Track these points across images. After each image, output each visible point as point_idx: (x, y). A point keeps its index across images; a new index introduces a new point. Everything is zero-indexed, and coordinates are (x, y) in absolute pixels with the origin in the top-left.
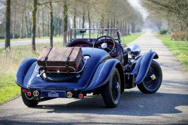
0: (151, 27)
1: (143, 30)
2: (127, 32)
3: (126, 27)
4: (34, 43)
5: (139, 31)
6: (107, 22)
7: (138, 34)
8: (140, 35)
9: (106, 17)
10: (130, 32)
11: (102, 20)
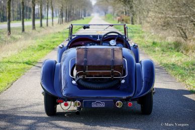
0: (98, 12)
1: (92, 14)
2: (80, 16)
3: (79, 12)
4: (9, 29)
5: (89, 15)
6: (65, 9)
7: (89, 17)
8: (91, 19)
9: (65, 5)
10: (83, 16)
11: (62, 8)
